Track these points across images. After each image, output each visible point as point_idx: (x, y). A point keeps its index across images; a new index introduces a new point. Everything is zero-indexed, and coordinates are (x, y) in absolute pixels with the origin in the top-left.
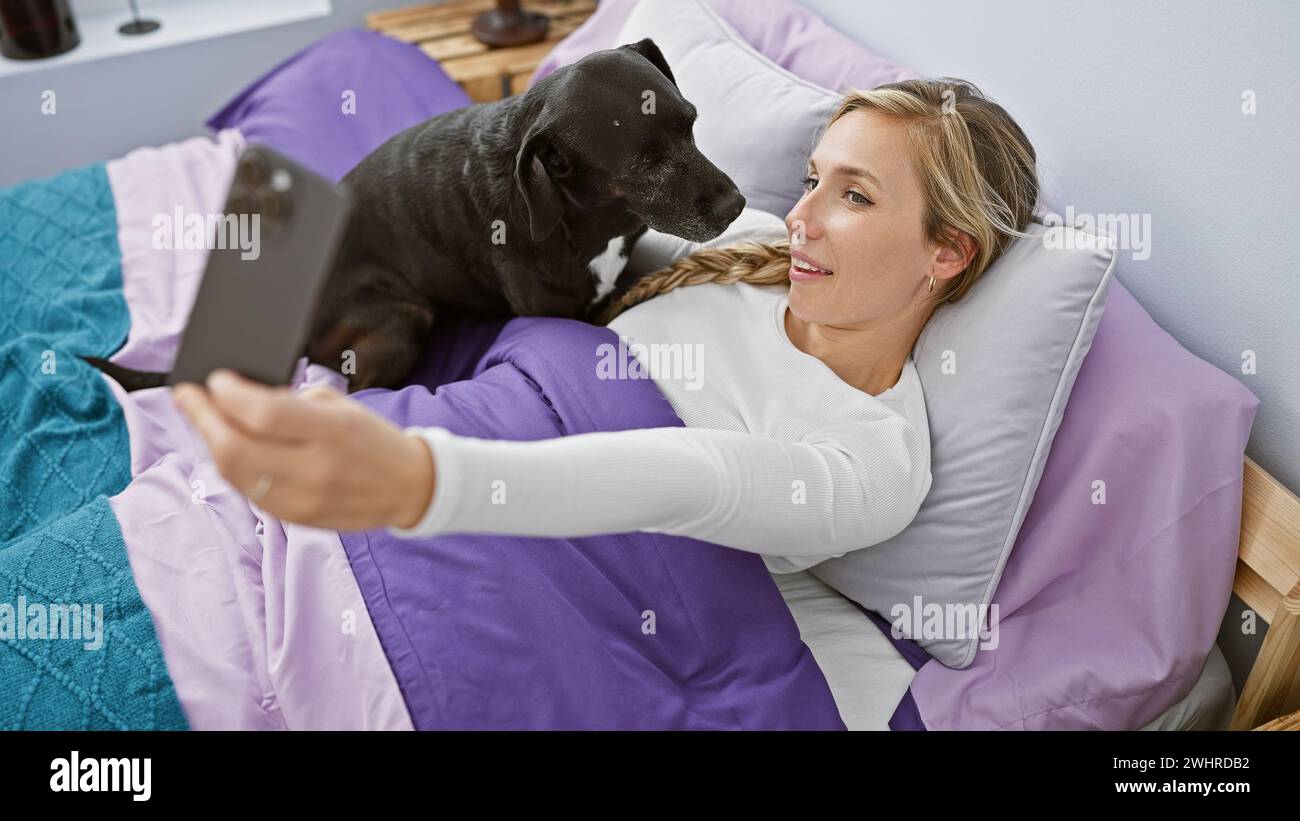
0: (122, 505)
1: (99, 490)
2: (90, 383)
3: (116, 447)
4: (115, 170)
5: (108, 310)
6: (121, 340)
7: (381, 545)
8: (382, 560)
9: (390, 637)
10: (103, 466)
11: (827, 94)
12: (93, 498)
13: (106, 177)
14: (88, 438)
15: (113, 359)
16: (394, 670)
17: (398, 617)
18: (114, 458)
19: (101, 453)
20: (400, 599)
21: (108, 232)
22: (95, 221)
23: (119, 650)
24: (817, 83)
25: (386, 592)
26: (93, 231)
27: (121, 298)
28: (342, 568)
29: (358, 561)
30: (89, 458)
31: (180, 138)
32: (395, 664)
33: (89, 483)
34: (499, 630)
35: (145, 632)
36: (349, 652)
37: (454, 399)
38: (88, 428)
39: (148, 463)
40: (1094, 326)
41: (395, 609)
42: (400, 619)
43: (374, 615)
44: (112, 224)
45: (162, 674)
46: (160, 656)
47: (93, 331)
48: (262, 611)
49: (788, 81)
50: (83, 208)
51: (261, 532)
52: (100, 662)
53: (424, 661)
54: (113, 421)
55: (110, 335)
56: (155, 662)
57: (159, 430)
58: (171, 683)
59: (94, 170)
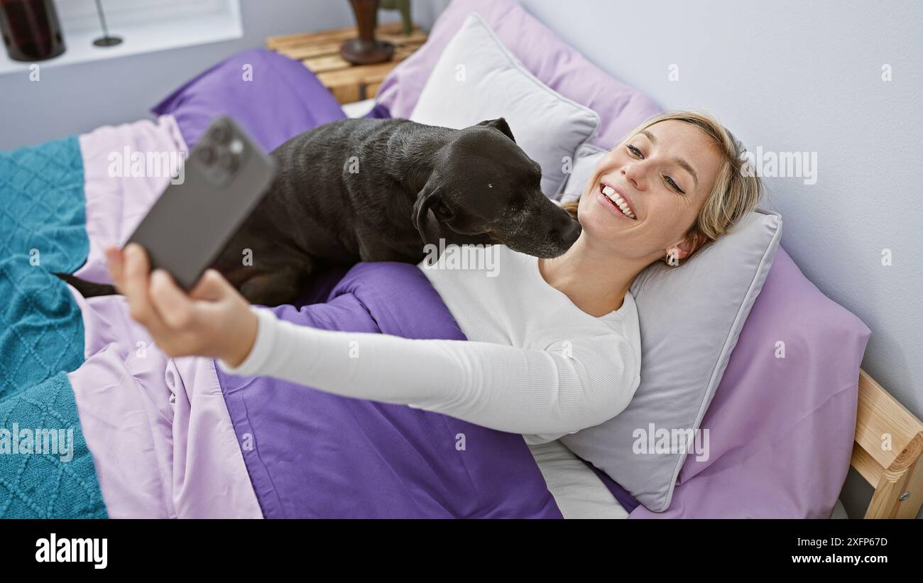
0: (76, 379)
1: (61, 367)
2: (59, 291)
3: (74, 337)
4: (85, 141)
5: (74, 240)
6: (82, 261)
7: (256, 414)
8: (255, 425)
9: (258, 479)
10: (65, 350)
11: (580, 109)
12: (57, 373)
13: (78, 147)
14: (55, 330)
15: (76, 274)
16: (260, 503)
17: (264, 465)
18: (73, 345)
19: (64, 340)
20: (268, 452)
21: (78, 185)
22: (68, 176)
23: (69, 482)
24: (576, 101)
25: (257, 448)
26: (65, 184)
27: (84, 232)
28: (228, 429)
29: (240, 425)
30: (55, 344)
31: (131, 121)
32: (261, 498)
33: (55, 361)
34: (335, 477)
35: (87, 469)
36: (230, 488)
37: (313, 315)
38: (56, 323)
39: (97, 349)
40: (765, 276)
41: (263, 460)
42: (266, 466)
43: (248, 463)
44: (81, 179)
45: (98, 500)
46: (97, 487)
47: (64, 255)
48: (171, 458)
49: (554, 98)
50: (62, 167)
51: (173, 401)
52: (55, 489)
53: (282, 497)
54: (74, 318)
55: (75, 258)
56: (94, 491)
57: (106, 326)
58: (104, 506)
59: (70, 140)
